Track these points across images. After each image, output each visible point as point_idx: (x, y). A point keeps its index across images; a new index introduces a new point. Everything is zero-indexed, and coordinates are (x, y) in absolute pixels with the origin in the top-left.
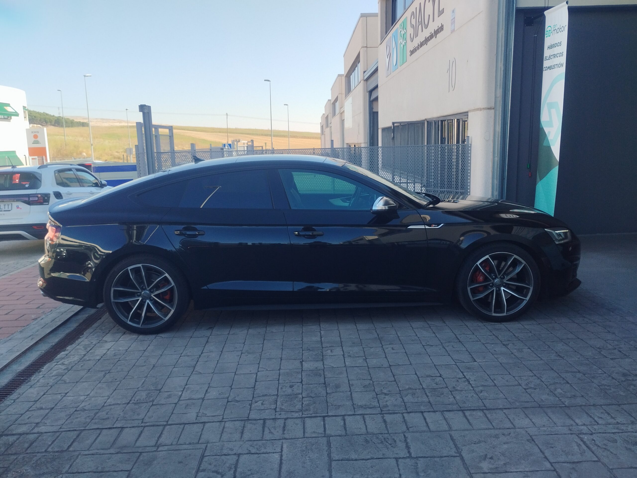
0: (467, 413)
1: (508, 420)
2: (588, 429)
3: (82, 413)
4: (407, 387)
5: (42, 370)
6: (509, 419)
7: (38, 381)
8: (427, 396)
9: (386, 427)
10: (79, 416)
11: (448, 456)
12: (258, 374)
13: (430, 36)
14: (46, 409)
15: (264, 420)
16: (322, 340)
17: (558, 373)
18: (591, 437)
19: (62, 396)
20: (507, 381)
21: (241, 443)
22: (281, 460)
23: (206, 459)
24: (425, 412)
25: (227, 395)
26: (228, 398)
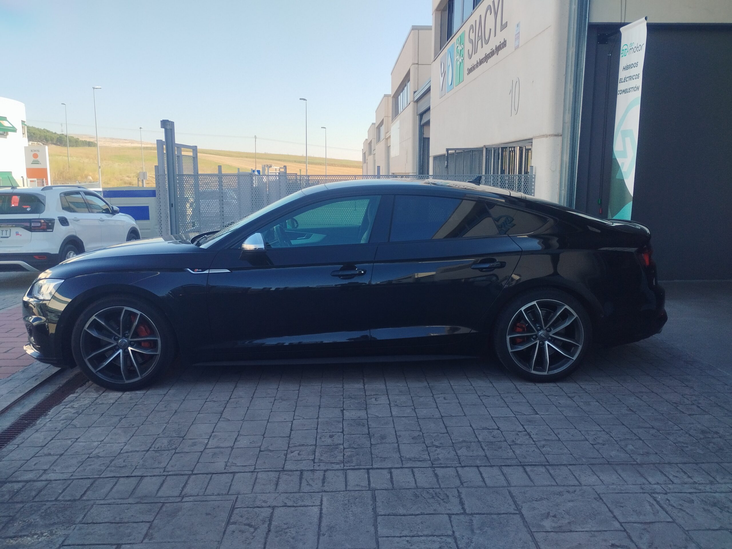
0: (528, 469)
1: (573, 477)
2: (662, 487)
3: (96, 460)
4: (461, 439)
5: (49, 413)
6: (574, 475)
7: (44, 425)
8: (484, 450)
9: (438, 481)
10: (93, 463)
11: (506, 514)
12: (294, 422)
13: (491, 52)
14: (54, 455)
15: (302, 471)
16: (366, 388)
17: (629, 429)
18: (666, 496)
19: (71, 442)
20: (572, 436)
21: (277, 495)
22: (321, 513)
23: (236, 511)
24: (481, 466)
25: (260, 444)
26: (260, 447)
